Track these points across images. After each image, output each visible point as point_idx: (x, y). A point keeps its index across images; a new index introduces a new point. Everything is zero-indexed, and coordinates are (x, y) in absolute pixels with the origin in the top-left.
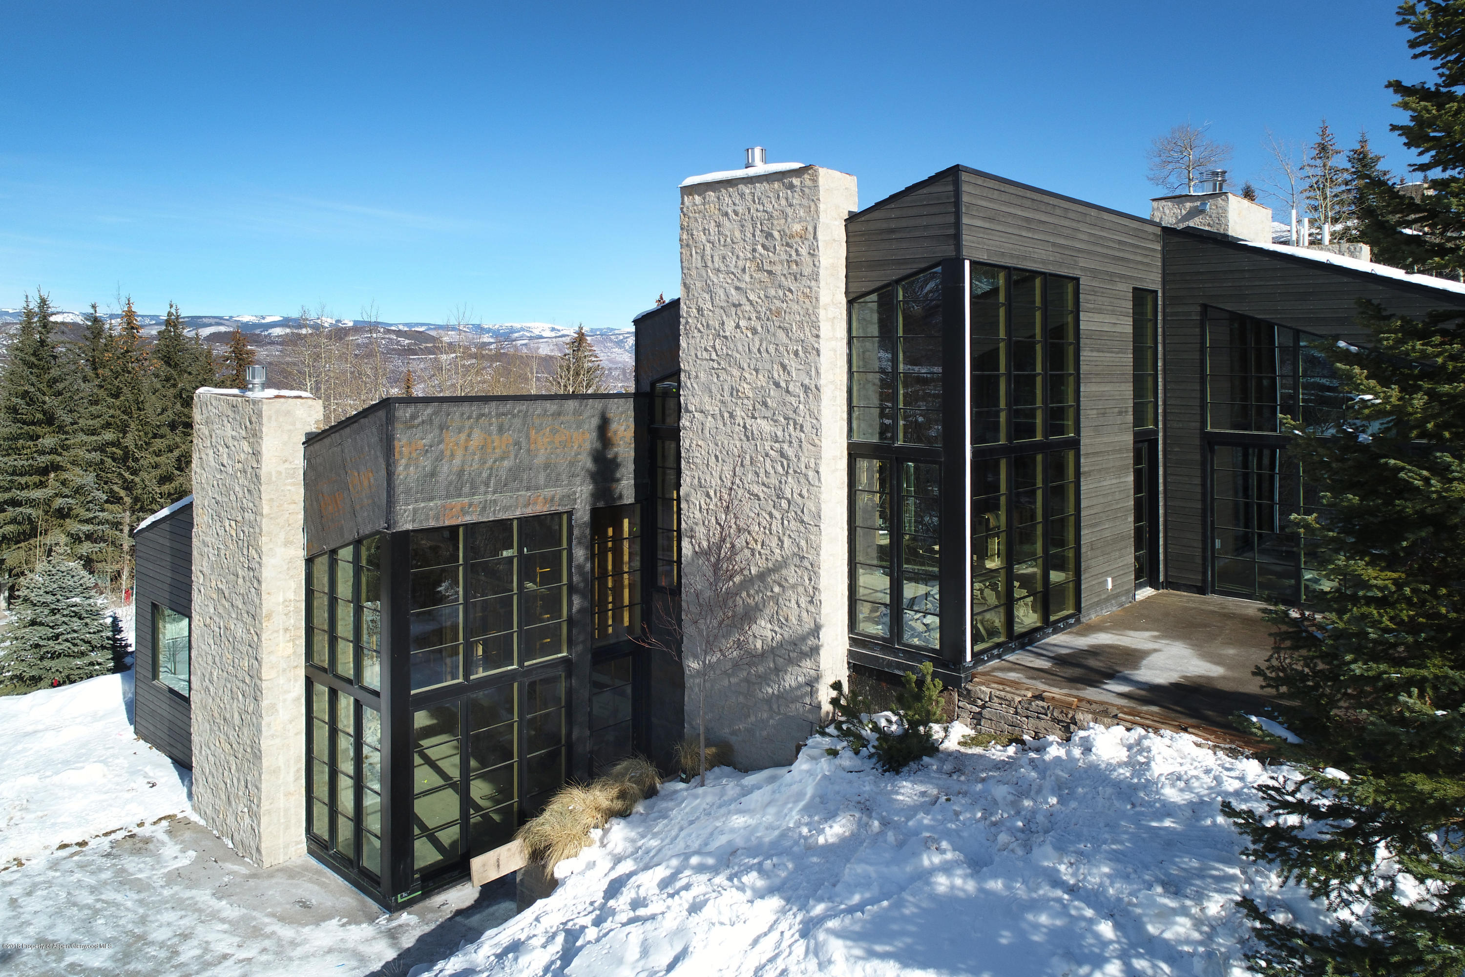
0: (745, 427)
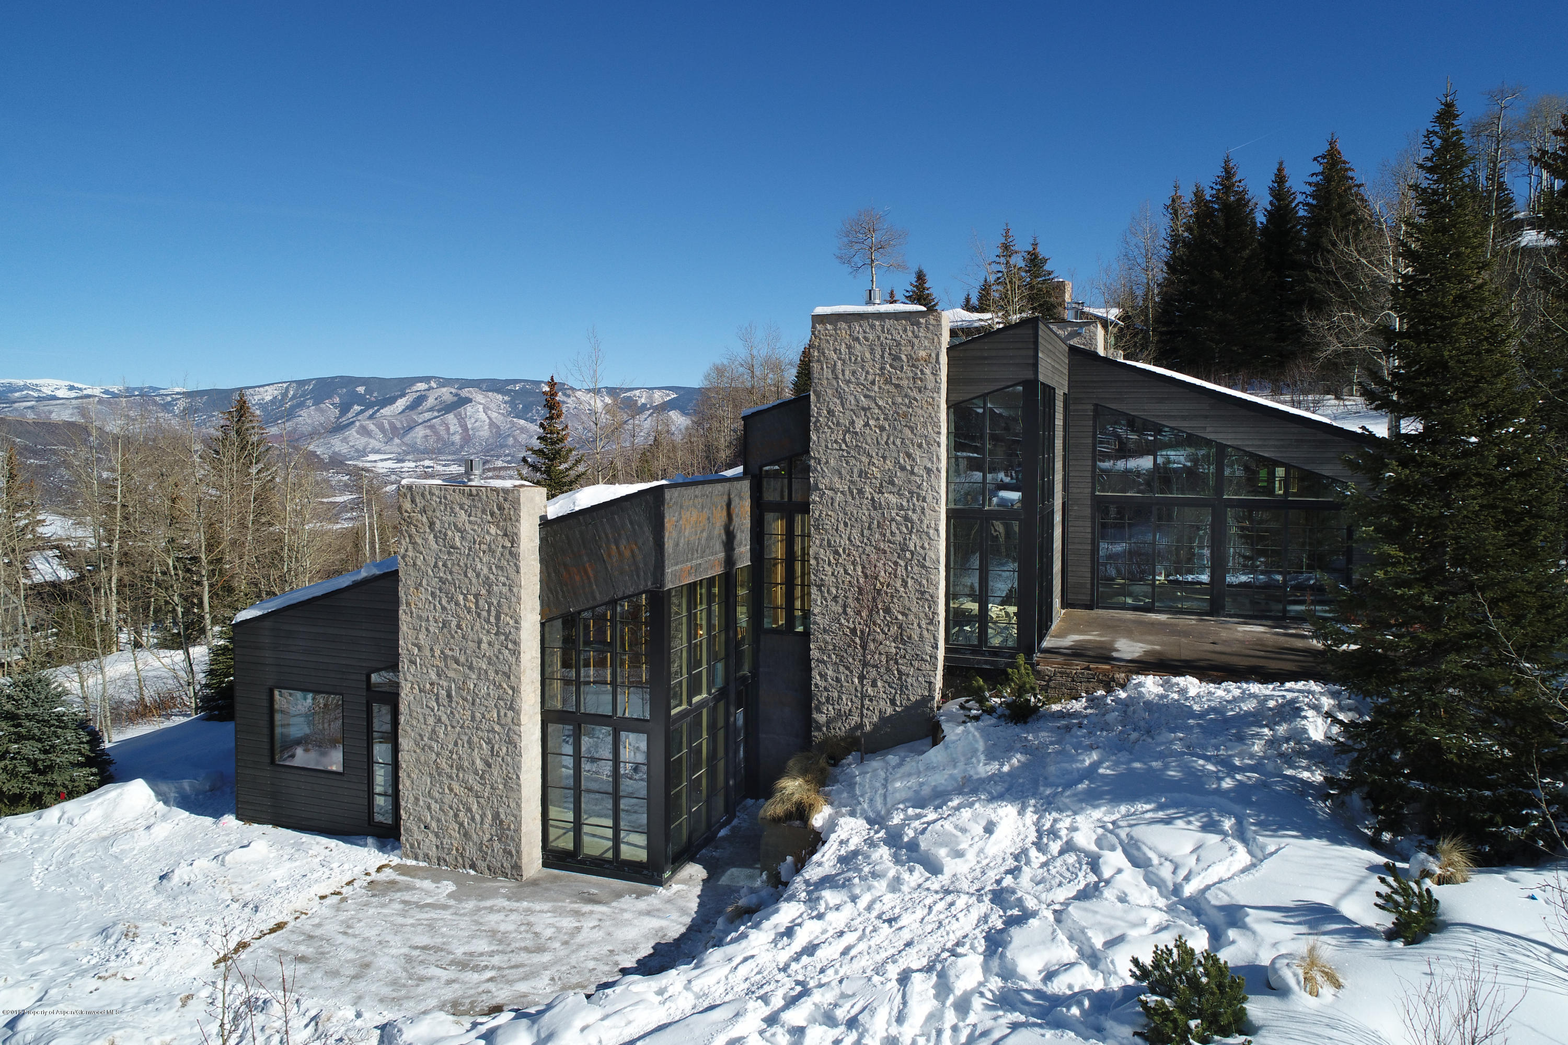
0: (873, 499)
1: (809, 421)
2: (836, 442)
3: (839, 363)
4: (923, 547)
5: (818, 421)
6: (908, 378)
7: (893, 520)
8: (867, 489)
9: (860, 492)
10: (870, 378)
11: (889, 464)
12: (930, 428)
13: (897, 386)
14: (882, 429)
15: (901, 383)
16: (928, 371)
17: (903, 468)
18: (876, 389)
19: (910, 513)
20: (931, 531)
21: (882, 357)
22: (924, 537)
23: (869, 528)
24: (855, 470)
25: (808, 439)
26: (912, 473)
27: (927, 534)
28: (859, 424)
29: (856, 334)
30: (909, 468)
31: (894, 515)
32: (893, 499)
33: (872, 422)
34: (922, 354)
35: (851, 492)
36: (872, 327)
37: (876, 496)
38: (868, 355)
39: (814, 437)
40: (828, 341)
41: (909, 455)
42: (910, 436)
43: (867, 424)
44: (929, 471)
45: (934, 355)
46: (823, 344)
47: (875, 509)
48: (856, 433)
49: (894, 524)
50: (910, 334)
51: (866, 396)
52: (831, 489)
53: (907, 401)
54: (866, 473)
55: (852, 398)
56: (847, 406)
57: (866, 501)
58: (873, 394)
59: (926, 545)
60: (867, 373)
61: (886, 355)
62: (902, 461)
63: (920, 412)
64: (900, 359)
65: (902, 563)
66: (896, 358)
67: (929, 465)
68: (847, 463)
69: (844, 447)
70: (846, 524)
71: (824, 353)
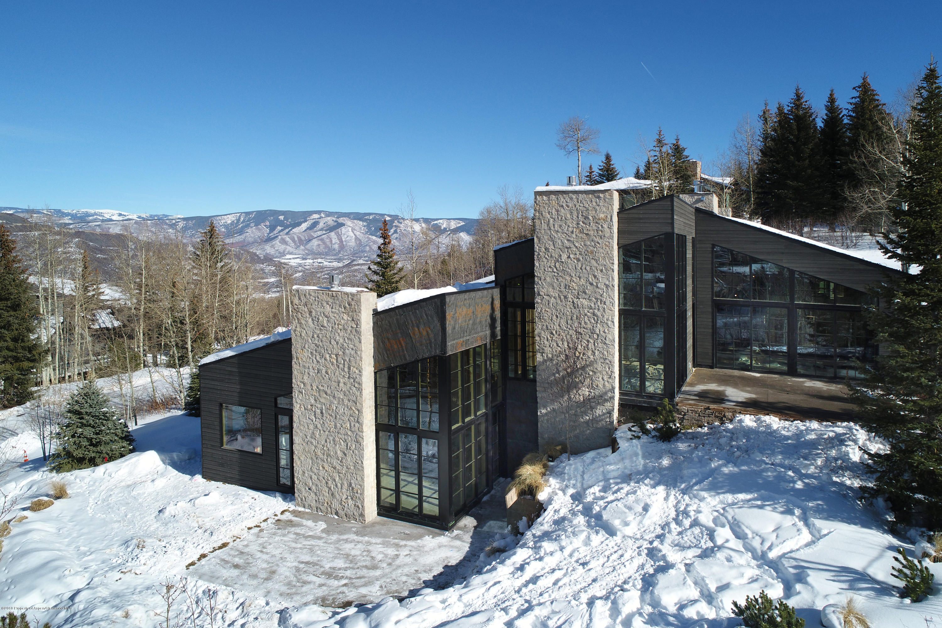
0: (573, 302)
1: (534, 254)
2: (550, 267)
3: (551, 220)
4: (604, 332)
5: (539, 254)
6: (593, 230)
7: (586, 315)
8: (570, 296)
9: (565, 297)
10: (570, 229)
11: (583, 282)
12: (607, 261)
13: (587, 234)
14: (578, 260)
15: (589, 233)
16: (605, 226)
17: (591, 284)
18: (574, 236)
19: (596, 311)
20: (609, 323)
21: (578, 217)
22: (605, 325)
23: (571, 319)
24: (562, 285)
25: (533, 265)
26: (597, 287)
27: (607, 324)
28: (564, 257)
29: (561, 203)
30: (595, 284)
31: (586, 312)
32: (585, 302)
33: (572, 256)
34: (602, 216)
35: (560, 298)
36: (571, 199)
37: (575, 300)
38: (569, 216)
39: (537, 264)
40: (544, 207)
41: (595, 277)
42: (595, 265)
43: (569, 257)
44: (607, 286)
45: (609, 217)
46: (542, 209)
47: (575, 308)
48: (562, 262)
49: (586, 317)
50: (594, 204)
51: (568, 240)
52: (548, 295)
53: (593, 244)
54: (569, 286)
55: (559, 242)
56: (557, 246)
57: (569, 303)
58: (572, 239)
59: (606, 331)
60: (569, 226)
61: (580, 216)
62: (590, 280)
63: (601, 250)
64: (588, 218)
65: (592, 341)
66: (586, 218)
67: (607, 283)
68: (557, 280)
69: (555, 270)
70: (557, 316)
71: (542, 214)
